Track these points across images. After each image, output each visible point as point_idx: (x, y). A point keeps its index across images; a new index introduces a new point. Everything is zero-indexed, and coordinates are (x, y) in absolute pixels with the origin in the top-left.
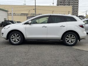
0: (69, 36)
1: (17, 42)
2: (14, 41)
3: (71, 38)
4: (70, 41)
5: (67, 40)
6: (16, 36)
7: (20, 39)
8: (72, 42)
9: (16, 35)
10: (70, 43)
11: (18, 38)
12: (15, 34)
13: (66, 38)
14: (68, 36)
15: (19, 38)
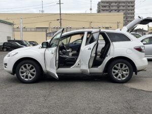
0: (118, 66)
1: (30, 78)
2: (25, 77)
3: (122, 70)
4: (120, 75)
5: (114, 72)
6: (28, 68)
7: (35, 73)
8: (123, 76)
9: (29, 66)
10: (119, 78)
11: (31, 71)
12: (27, 65)
13: (113, 70)
14: (115, 66)
15: (34, 71)
